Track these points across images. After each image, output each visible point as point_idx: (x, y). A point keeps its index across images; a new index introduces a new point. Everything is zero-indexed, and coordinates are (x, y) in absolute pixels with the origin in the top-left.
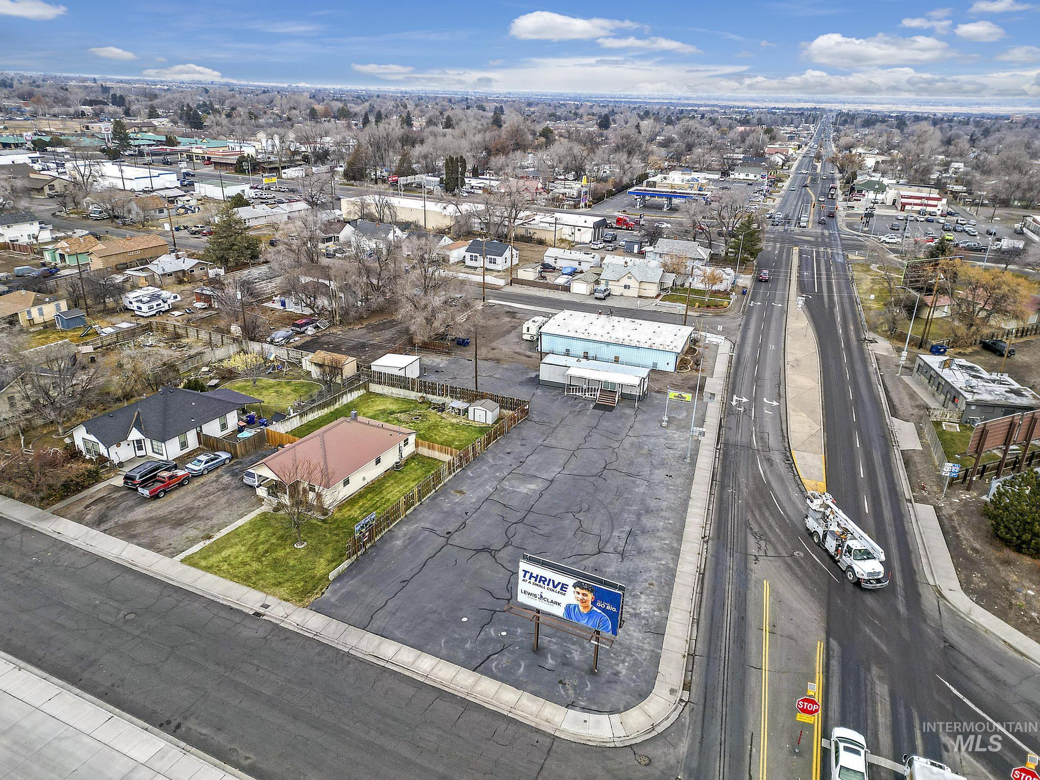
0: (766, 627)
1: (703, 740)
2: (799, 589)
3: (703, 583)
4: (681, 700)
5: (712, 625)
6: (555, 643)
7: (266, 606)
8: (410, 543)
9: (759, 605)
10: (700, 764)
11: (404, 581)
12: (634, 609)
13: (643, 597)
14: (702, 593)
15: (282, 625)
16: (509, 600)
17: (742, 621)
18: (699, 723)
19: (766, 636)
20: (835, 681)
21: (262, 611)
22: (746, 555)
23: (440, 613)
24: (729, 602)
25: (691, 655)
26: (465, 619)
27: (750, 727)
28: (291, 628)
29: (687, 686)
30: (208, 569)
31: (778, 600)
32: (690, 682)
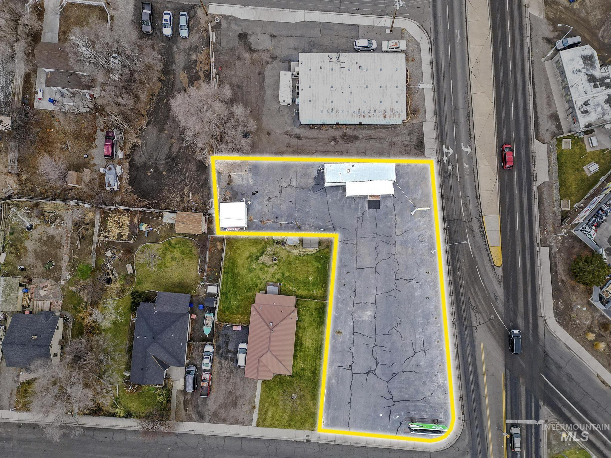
0: (485, 373)
1: (472, 435)
2: (494, 343)
3: (458, 354)
4: (463, 420)
5: (466, 379)
6: (417, 414)
7: (308, 436)
8: (338, 379)
9: (481, 360)
10: (473, 444)
11: (349, 403)
12: (438, 383)
13: (439, 374)
14: (459, 361)
15: (320, 442)
16: (392, 398)
17: (476, 371)
18: (470, 428)
19: (485, 377)
20: (509, 391)
21: (308, 439)
22: (472, 327)
23: (371, 416)
24: (470, 363)
25: (462, 397)
26: (381, 415)
27: (485, 424)
28: (324, 442)
29: (463, 414)
30: (271, 426)
31: (487, 354)
32: (464, 411)
